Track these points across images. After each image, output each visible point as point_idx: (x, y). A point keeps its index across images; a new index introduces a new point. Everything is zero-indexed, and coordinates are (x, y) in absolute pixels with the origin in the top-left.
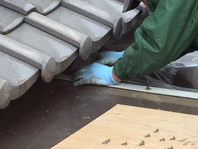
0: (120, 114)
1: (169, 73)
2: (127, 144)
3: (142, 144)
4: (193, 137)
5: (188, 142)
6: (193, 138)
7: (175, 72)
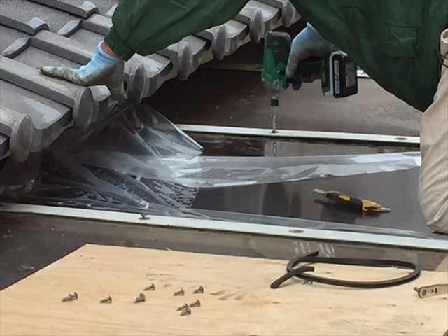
0: (93, 258)
1: (182, 196)
2: (111, 302)
3: (141, 299)
4: (238, 288)
5: (230, 296)
6: (237, 290)
7: (194, 195)
